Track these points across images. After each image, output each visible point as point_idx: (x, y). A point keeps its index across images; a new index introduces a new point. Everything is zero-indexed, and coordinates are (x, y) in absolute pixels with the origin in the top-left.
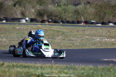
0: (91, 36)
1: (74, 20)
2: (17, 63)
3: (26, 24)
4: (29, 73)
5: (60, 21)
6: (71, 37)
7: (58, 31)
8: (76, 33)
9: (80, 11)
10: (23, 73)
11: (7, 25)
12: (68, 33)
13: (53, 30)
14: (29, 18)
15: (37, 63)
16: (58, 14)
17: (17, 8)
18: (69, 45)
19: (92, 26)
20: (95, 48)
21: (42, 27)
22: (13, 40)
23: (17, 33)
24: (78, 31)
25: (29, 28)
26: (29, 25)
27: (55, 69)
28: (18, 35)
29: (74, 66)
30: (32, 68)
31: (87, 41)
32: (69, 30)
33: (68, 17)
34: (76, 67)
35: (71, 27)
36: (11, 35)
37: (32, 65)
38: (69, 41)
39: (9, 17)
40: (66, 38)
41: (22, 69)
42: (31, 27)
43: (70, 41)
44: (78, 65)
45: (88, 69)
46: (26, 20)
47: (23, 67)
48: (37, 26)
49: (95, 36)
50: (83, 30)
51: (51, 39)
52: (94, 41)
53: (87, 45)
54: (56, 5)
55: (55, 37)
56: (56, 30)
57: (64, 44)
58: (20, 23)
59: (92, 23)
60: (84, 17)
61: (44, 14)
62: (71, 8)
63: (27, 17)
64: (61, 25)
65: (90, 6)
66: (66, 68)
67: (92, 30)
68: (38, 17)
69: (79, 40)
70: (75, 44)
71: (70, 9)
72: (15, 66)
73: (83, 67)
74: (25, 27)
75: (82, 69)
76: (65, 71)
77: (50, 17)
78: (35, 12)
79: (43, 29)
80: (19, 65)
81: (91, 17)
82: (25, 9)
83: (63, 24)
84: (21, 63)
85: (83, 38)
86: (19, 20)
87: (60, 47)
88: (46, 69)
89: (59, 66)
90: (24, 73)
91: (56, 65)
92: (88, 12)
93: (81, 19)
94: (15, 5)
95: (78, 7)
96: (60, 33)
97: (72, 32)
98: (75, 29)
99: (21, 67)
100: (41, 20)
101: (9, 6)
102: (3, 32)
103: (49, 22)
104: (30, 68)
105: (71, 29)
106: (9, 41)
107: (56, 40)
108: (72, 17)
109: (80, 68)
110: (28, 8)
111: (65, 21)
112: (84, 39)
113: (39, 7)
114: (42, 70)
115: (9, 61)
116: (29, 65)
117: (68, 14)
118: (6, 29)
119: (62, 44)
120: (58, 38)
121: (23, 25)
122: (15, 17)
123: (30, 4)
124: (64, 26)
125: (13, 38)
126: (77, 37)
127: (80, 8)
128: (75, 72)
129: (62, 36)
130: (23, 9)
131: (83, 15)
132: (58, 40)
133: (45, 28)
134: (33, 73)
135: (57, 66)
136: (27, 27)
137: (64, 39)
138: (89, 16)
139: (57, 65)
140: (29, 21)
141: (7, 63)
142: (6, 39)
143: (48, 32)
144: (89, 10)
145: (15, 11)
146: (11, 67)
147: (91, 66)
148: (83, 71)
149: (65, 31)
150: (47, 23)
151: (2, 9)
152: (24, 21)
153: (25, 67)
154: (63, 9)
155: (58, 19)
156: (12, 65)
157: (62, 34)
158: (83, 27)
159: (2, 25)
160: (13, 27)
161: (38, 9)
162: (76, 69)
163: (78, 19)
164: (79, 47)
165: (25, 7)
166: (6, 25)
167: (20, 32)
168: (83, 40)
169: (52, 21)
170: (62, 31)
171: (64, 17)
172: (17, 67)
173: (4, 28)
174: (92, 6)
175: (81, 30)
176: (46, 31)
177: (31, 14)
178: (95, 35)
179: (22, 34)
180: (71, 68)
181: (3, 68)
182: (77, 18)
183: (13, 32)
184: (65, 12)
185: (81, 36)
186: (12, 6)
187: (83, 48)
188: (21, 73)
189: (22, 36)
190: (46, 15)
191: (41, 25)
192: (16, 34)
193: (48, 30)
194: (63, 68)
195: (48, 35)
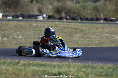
0: (111, 33)
1: (93, 17)
2: (33, 61)
3: (44, 21)
4: (46, 71)
5: (79, 18)
6: (90, 35)
7: (76, 29)
8: (94, 30)
9: (99, 8)
10: (39, 71)
11: (24, 22)
12: (86, 30)
13: (71, 28)
14: (46, 15)
15: (54, 61)
16: (77, 11)
17: (34, 5)
18: (87, 43)
19: (112, 24)
20: (115, 46)
21: (60, 24)
22: (29, 37)
23: (33, 30)
24: (97, 29)
25: (46, 26)
26: (46, 22)
27: (73, 68)
28: (35, 32)
29: (92, 65)
30: (49, 67)
31: (107, 38)
32: (88, 28)
33: (87, 14)
34: (95, 66)
35: (90, 24)
36: (28, 32)
37: (49, 63)
38: (87, 39)
39: (25, 13)
40: (85, 36)
41: (38, 68)
42: (48, 24)
43: (89, 39)
44: (96, 64)
45: (107, 68)
46: (43, 17)
47: (39, 65)
48: (54, 23)
49: (115, 34)
50: (102, 27)
51: (68, 37)
52: (113, 39)
53: (107, 43)
54: (75, 1)
55: (73, 35)
56: (74, 27)
57: (82, 42)
58: (37, 20)
59: (112, 20)
60: (103, 14)
61: (62, 11)
62: (91, 4)
63: (44, 14)
64: (80, 23)
65: (110, 2)
66: (84, 66)
67: (112, 28)
68: (56, 14)
69: (98, 38)
70: (94, 42)
71: (89, 6)
72: (31, 65)
73: (101, 66)
74: (42, 24)
75: (100, 68)
76: (83, 70)
77: (68, 14)
78: (53, 9)
79: (60, 26)
80: (35, 63)
81: (111, 14)
82: (42, 5)
83: (82, 21)
84: (37, 61)
85: (102, 36)
86: (35, 17)
87: (78, 46)
88: (63, 68)
89: (77, 64)
90: (41, 72)
91: (73, 64)
92: (107, 9)
93: (100, 16)
94: (32, 2)
95: (98, 4)
96: (78, 31)
97: (90, 29)
98: (93, 26)
99: (38, 65)
100: (59, 17)
101: (26, 2)
102: (19, 30)
103: (67, 19)
104: (47, 67)
105: (90, 26)
106: (25, 38)
107: (74, 38)
108: (91, 14)
109: (99, 66)
110: (46, 5)
111: (84, 18)
112: (104, 37)
113: (57, 4)
114: (59, 68)
115: (25, 60)
116: (46, 63)
117: (87, 11)
118: (23, 26)
119: (80, 42)
120: (76, 35)
121: (40, 22)
122: (32, 13)
123: (48, 1)
124: (82, 23)
125: (29, 36)
126: (96, 35)
127: (99, 4)
128: (94, 70)
129: (81, 33)
130: (41, 6)
131: (102, 12)
132: (76, 38)
133: (63, 26)
134: (50, 71)
135: (75, 65)
136: (44, 24)
137: (82, 37)
138: (109, 13)
139: (75, 63)
140: (47, 18)
141: (22, 61)
142: (22, 36)
143: (66, 29)
144: (109, 7)
145: (32, 8)
146: (27, 65)
147: (110, 65)
148: (102, 70)
149: (83, 28)
150: (65, 20)
151: (19, 5)
152: (41, 18)
153: (42, 65)
154: (82, 6)
155: (76, 17)
156: (28, 63)
157: (81, 32)
158: (102, 24)
159: (18, 22)
160: (30, 24)
161: (56, 5)
162: (95, 68)
163: (98, 16)
164: (98, 45)
165: (42, 4)
166: (22, 22)
167: (37, 30)
168: (102, 37)
169: (70, 18)
170: (80, 29)
171: (83, 14)
172: (34, 66)
173: (20, 25)
174: (112, 2)
175: (100, 27)
176: (64, 28)
177: (49, 11)
178: (114, 32)
179: (39, 31)
180: (90, 67)
181: (19, 66)
182: (96, 15)
183: (29, 29)
184: (84, 9)
185: (100, 34)
186: (29, 2)
187: (102, 46)
188: (38, 71)
189: (39, 33)
190: (64, 12)
191: (59, 22)
192: (33, 32)
193: (66, 27)
194: (81, 67)
195: (66, 33)
